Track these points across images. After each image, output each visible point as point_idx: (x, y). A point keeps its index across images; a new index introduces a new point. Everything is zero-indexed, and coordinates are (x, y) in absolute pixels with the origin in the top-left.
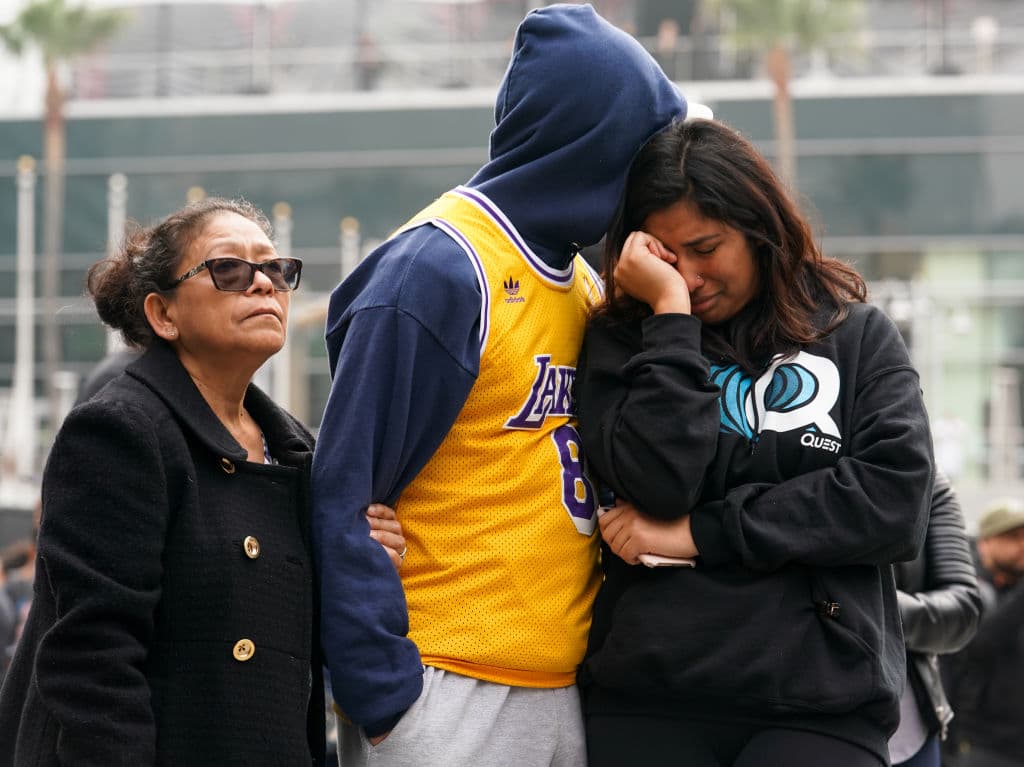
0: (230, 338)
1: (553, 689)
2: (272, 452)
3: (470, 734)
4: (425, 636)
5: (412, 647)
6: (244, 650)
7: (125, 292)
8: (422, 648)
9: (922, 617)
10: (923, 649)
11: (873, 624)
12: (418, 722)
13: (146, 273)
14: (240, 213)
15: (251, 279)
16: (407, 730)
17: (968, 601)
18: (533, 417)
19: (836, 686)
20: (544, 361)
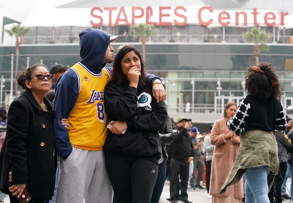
0: (40, 89)
1: (97, 151)
2: (47, 109)
3: (82, 159)
4: (73, 141)
5: (70, 143)
6: (43, 144)
7: (22, 80)
8: (72, 144)
9: (164, 138)
10: (164, 144)
11: (157, 141)
12: (72, 156)
13: (26, 77)
14: (43, 66)
15: (44, 78)
16: (70, 158)
17: (171, 135)
18: (92, 101)
19: (151, 151)
20: (93, 91)
